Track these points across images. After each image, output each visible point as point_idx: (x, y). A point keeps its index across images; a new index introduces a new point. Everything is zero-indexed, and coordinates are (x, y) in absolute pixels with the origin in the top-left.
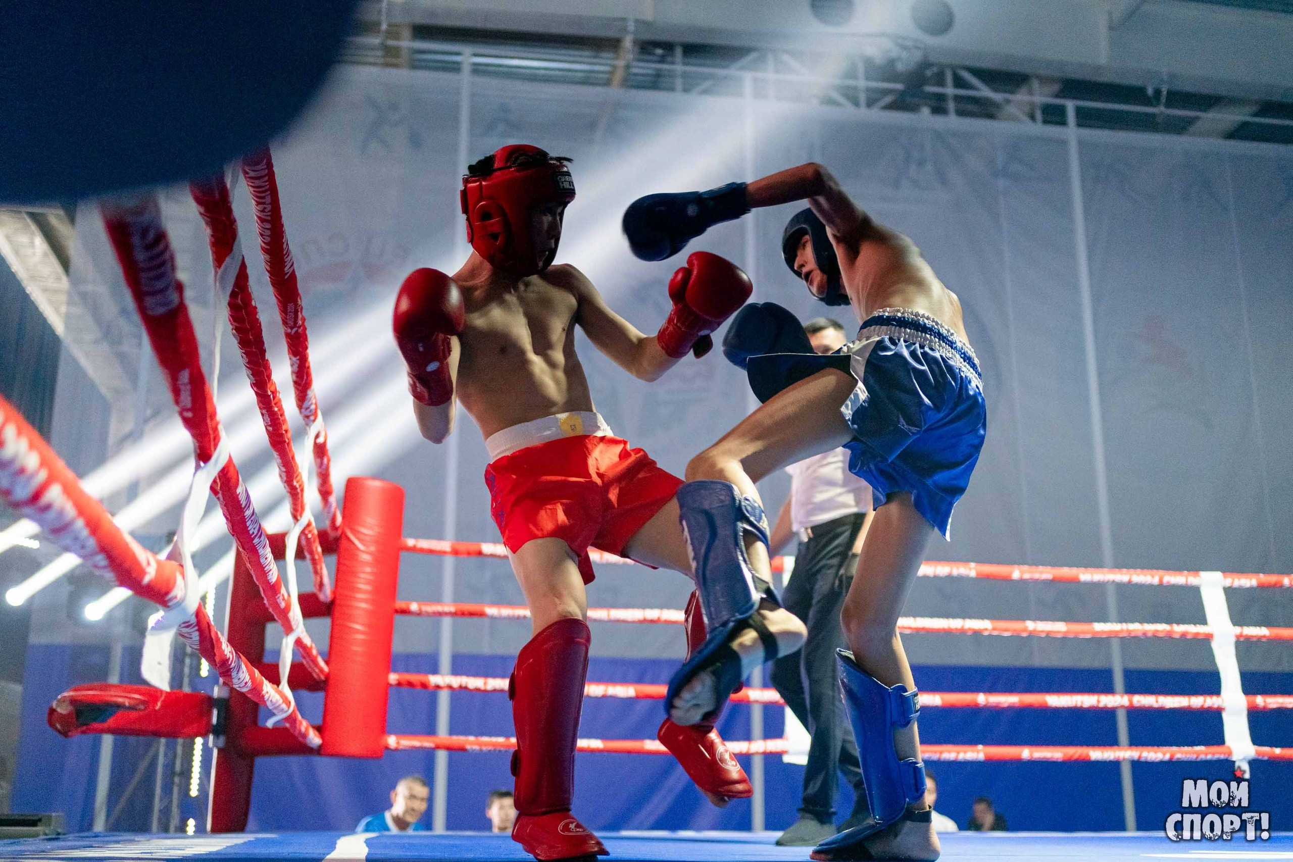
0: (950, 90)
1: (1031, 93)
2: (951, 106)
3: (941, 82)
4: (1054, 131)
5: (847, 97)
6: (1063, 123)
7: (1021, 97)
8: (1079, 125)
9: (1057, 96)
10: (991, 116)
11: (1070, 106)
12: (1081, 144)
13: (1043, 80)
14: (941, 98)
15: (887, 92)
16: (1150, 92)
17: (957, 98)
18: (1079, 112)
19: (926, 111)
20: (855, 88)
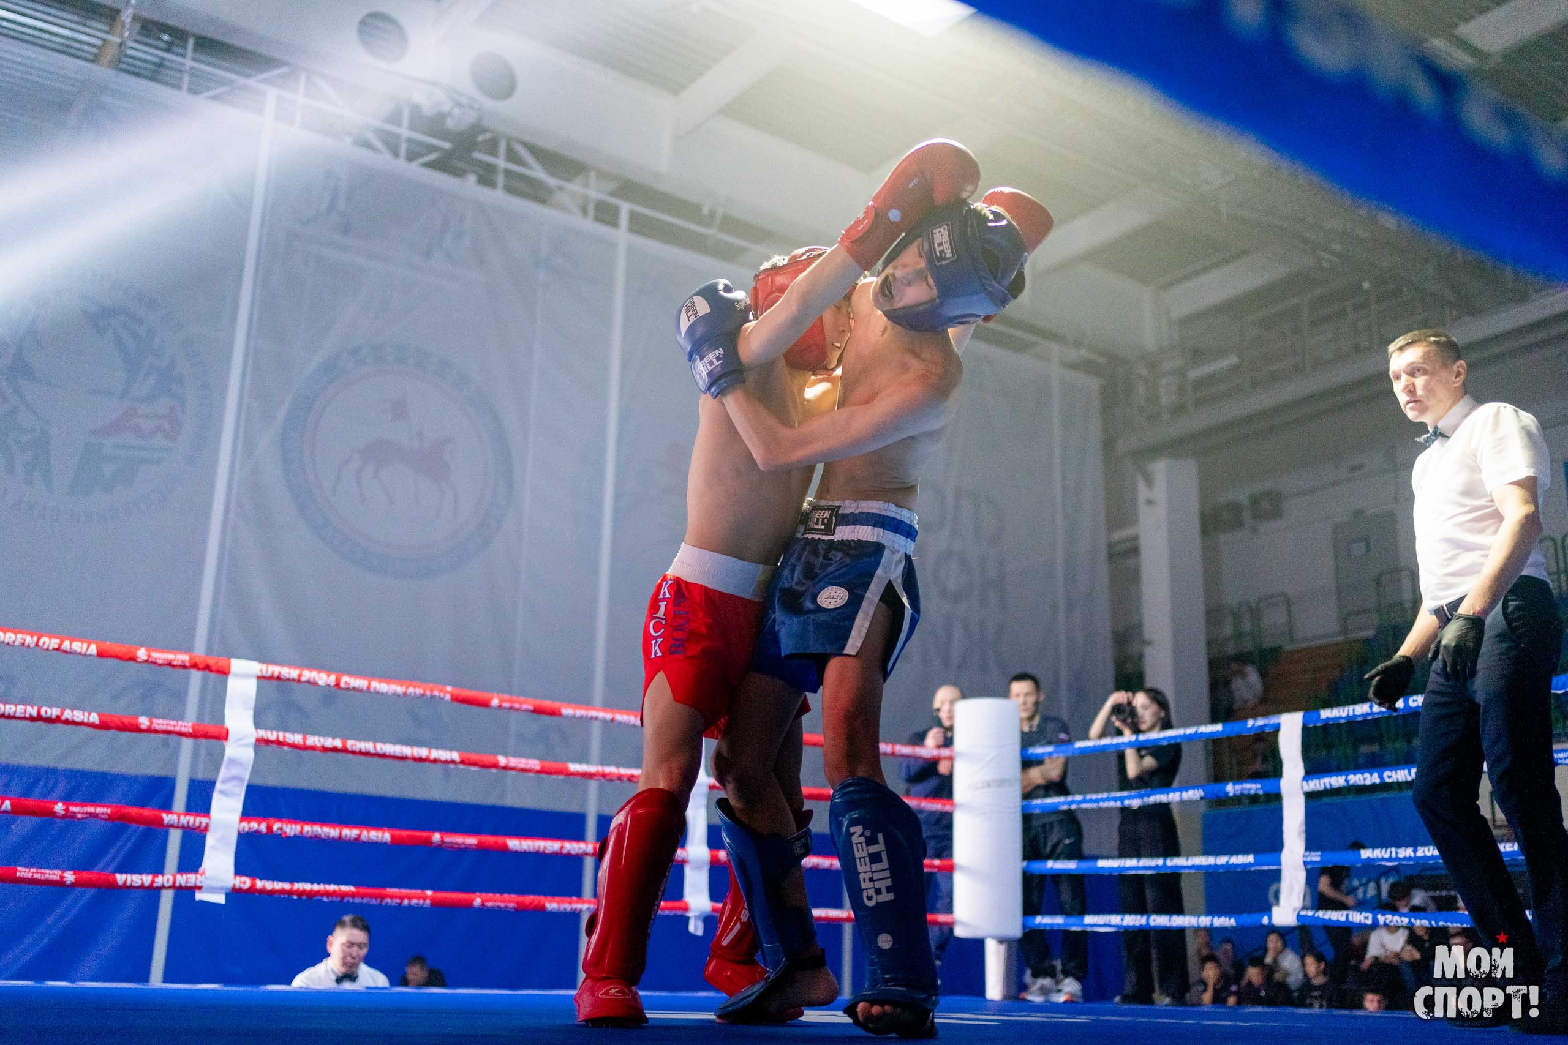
0: (501, 163)
1: (586, 185)
2: (500, 179)
3: (493, 152)
4: (603, 230)
5: (386, 142)
6: (614, 223)
7: (575, 187)
8: (631, 230)
9: (612, 194)
10: (543, 201)
11: (625, 208)
12: (631, 250)
13: (602, 175)
14: (491, 169)
15: (434, 149)
16: (706, 211)
17: (508, 173)
18: (634, 217)
19: (472, 179)
20: (398, 136)
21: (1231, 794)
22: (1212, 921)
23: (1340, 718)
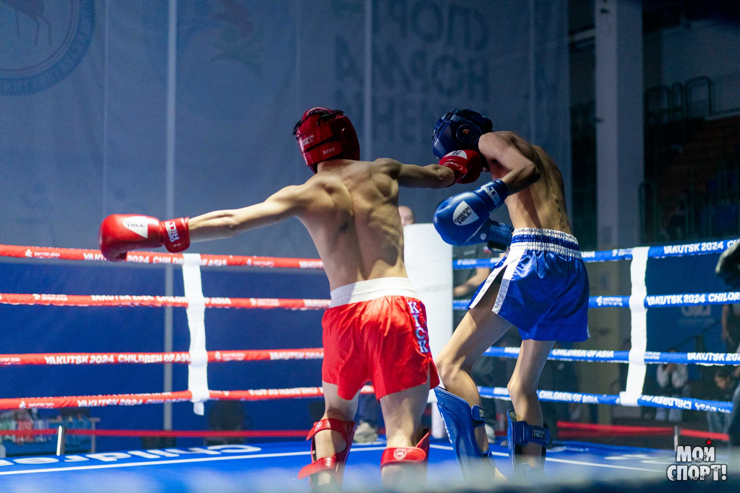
21: (599, 305)
22: (582, 398)
23: (678, 254)
